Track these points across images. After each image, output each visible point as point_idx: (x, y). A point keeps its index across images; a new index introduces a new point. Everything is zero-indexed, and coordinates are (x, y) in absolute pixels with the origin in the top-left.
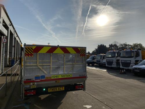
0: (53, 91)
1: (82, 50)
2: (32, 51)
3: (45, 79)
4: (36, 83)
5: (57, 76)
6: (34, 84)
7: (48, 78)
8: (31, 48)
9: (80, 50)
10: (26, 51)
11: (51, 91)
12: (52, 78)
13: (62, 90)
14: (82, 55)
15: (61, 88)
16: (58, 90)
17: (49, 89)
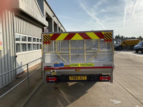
0: (75, 79)
1: (107, 34)
2: (50, 38)
3: (64, 67)
4: (55, 71)
5: (76, 65)
6: (54, 71)
7: (66, 66)
8: (49, 36)
9: (105, 34)
10: (44, 39)
11: (72, 79)
12: (71, 66)
13: (84, 79)
14: (107, 41)
15: (83, 78)
16: (79, 79)
17: (70, 77)
